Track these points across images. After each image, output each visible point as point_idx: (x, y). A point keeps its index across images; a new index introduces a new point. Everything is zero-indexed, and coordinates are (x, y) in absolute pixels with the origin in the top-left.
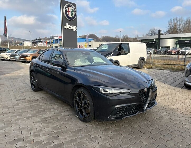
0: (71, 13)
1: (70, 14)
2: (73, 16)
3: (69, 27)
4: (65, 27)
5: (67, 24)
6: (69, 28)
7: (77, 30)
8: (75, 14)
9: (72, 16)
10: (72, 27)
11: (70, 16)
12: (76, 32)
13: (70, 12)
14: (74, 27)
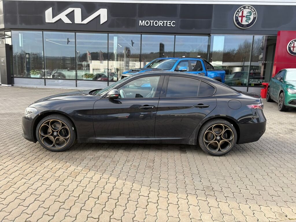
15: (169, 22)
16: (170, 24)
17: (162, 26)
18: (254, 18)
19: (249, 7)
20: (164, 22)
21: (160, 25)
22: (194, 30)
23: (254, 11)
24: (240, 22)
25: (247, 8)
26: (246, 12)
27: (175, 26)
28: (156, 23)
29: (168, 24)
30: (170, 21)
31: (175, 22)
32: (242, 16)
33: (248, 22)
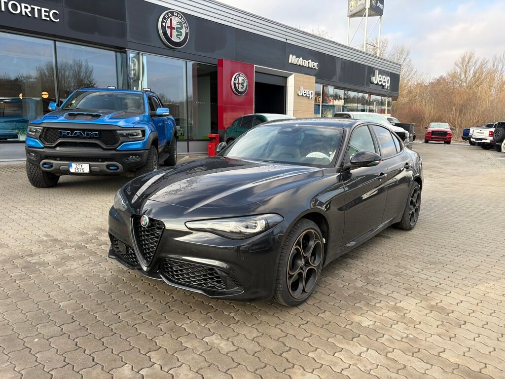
15: (45, 11)
16: (47, 14)
17: (30, 15)
18: (187, 34)
19: (178, 14)
20: (34, 8)
21: (24, 14)
22: (96, 37)
23: (185, 22)
24: (169, 36)
25: (175, 16)
26: (175, 21)
27: (58, 20)
28: (15, 7)
29: (43, 14)
30: (48, 10)
31: (58, 12)
32: (171, 28)
33: (180, 38)
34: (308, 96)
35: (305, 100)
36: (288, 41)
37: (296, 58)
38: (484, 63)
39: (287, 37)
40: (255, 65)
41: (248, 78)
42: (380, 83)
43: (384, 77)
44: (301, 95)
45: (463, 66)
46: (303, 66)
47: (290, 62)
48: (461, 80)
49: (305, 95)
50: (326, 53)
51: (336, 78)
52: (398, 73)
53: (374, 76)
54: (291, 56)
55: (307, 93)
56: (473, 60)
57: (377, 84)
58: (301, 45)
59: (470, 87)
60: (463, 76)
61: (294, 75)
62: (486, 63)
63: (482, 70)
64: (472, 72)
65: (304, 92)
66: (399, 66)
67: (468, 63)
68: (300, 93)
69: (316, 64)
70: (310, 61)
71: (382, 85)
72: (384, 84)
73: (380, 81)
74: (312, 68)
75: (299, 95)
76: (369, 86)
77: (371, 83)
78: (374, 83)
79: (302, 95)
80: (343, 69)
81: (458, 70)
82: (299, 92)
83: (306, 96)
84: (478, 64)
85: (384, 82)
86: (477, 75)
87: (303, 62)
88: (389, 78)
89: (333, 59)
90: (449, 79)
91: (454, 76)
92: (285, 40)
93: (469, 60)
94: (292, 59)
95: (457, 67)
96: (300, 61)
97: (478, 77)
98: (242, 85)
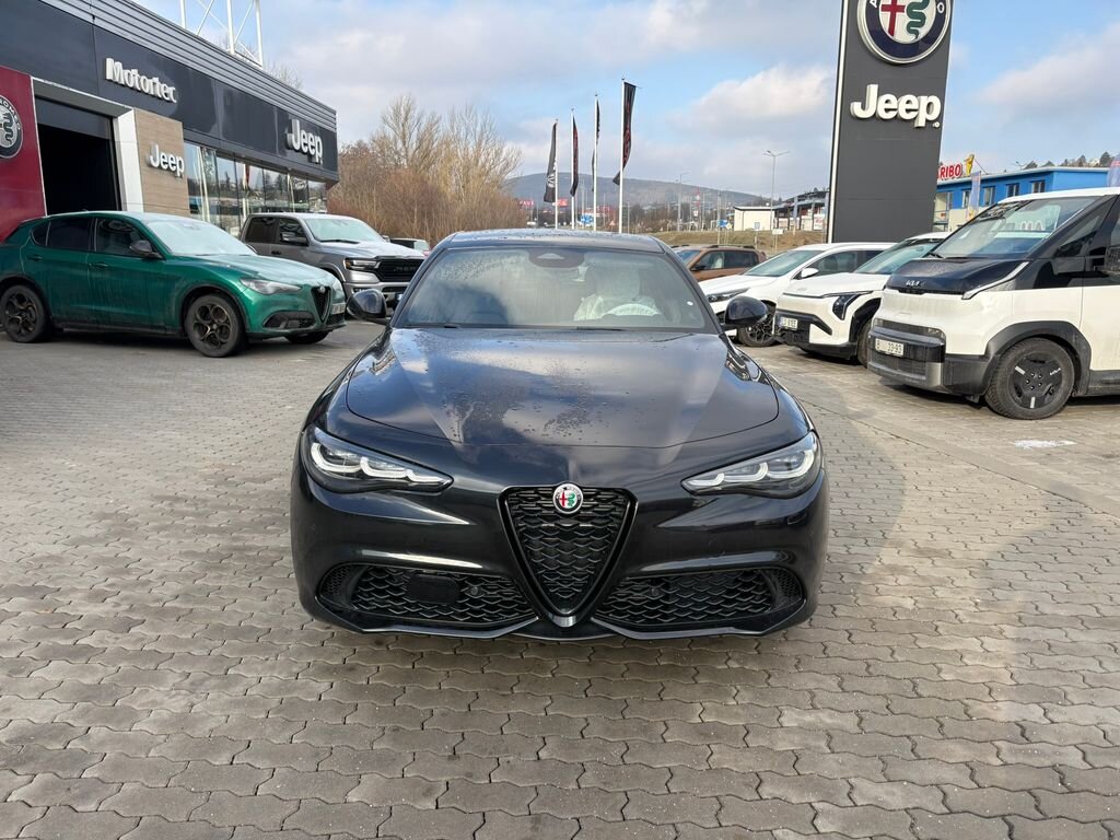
0: (910, 14)
1: (903, 19)
2: (923, 31)
3: (882, 106)
4: (856, 108)
5: (873, 89)
6: (887, 110)
7: (940, 118)
8: (940, 19)
9: (917, 33)
10: (903, 107)
11: (902, 36)
12: (933, 131)
13: (901, 9)
14: (925, 100)
34: (173, 169)
35: (167, 180)
36: (97, 22)
37: (124, 68)
38: (433, 124)
39: (95, 12)
40: (32, 78)
41: (19, 111)
42: (305, 150)
43: (311, 135)
44: (156, 165)
45: (398, 125)
46: (141, 91)
47: (109, 76)
48: (397, 153)
49: (165, 167)
50: (190, 64)
51: (217, 129)
52: (333, 130)
53: (291, 132)
54: (109, 61)
55: (170, 162)
56: (415, 114)
57: (300, 151)
58: (130, 37)
59: (414, 167)
60: (400, 145)
61: (132, 112)
62: (437, 122)
63: (431, 135)
64: (414, 138)
65: (162, 160)
66: (332, 115)
67: (406, 119)
68: (155, 160)
69: (171, 90)
70: (156, 80)
71: (308, 153)
72: (312, 152)
73: (305, 144)
74: (162, 99)
75: (151, 166)
76: (284, 154)
77: (289, 148)
78: (293, 148)
79: (160, 167)
80: (229, 109)
81: (390, 133)
82: (152, 158)
83: (169, 169)
84: (424, 121)
85: (312, 147)
86: (424, 145)
87: (142, 81)
88: (319, 139)
89: (205, 80)
90: (373, 149)
91: (382, 143)
92: (90, 19)
93: (407, 114)
94: (114, 69)
95: (387, 127)
96: (132, 78)
97: (427, 149)
98: (7, 130)
